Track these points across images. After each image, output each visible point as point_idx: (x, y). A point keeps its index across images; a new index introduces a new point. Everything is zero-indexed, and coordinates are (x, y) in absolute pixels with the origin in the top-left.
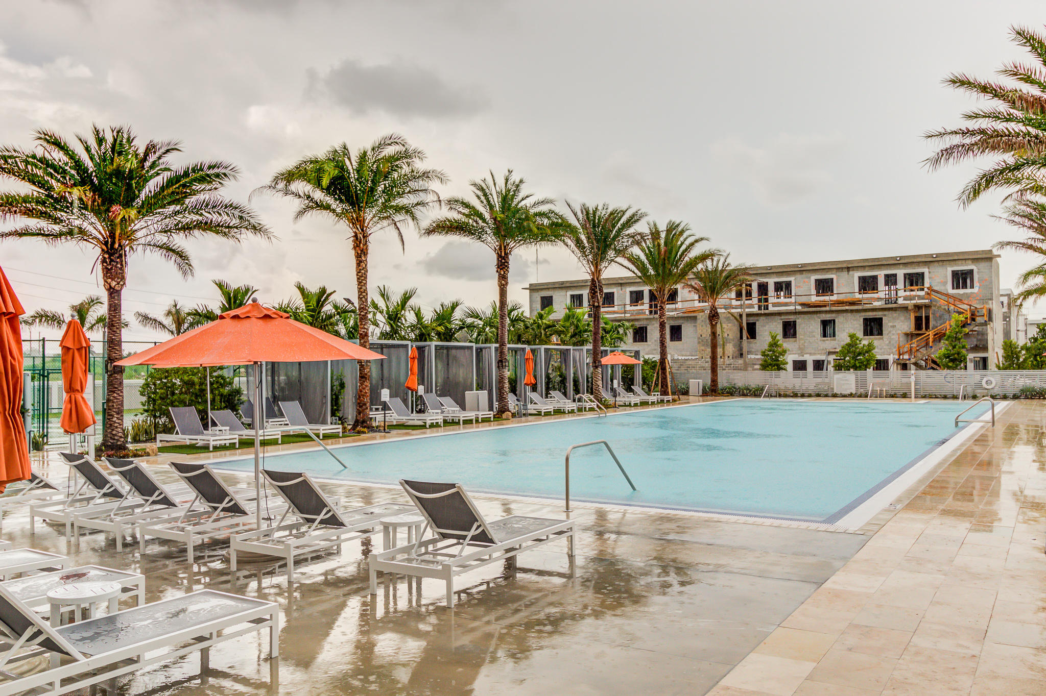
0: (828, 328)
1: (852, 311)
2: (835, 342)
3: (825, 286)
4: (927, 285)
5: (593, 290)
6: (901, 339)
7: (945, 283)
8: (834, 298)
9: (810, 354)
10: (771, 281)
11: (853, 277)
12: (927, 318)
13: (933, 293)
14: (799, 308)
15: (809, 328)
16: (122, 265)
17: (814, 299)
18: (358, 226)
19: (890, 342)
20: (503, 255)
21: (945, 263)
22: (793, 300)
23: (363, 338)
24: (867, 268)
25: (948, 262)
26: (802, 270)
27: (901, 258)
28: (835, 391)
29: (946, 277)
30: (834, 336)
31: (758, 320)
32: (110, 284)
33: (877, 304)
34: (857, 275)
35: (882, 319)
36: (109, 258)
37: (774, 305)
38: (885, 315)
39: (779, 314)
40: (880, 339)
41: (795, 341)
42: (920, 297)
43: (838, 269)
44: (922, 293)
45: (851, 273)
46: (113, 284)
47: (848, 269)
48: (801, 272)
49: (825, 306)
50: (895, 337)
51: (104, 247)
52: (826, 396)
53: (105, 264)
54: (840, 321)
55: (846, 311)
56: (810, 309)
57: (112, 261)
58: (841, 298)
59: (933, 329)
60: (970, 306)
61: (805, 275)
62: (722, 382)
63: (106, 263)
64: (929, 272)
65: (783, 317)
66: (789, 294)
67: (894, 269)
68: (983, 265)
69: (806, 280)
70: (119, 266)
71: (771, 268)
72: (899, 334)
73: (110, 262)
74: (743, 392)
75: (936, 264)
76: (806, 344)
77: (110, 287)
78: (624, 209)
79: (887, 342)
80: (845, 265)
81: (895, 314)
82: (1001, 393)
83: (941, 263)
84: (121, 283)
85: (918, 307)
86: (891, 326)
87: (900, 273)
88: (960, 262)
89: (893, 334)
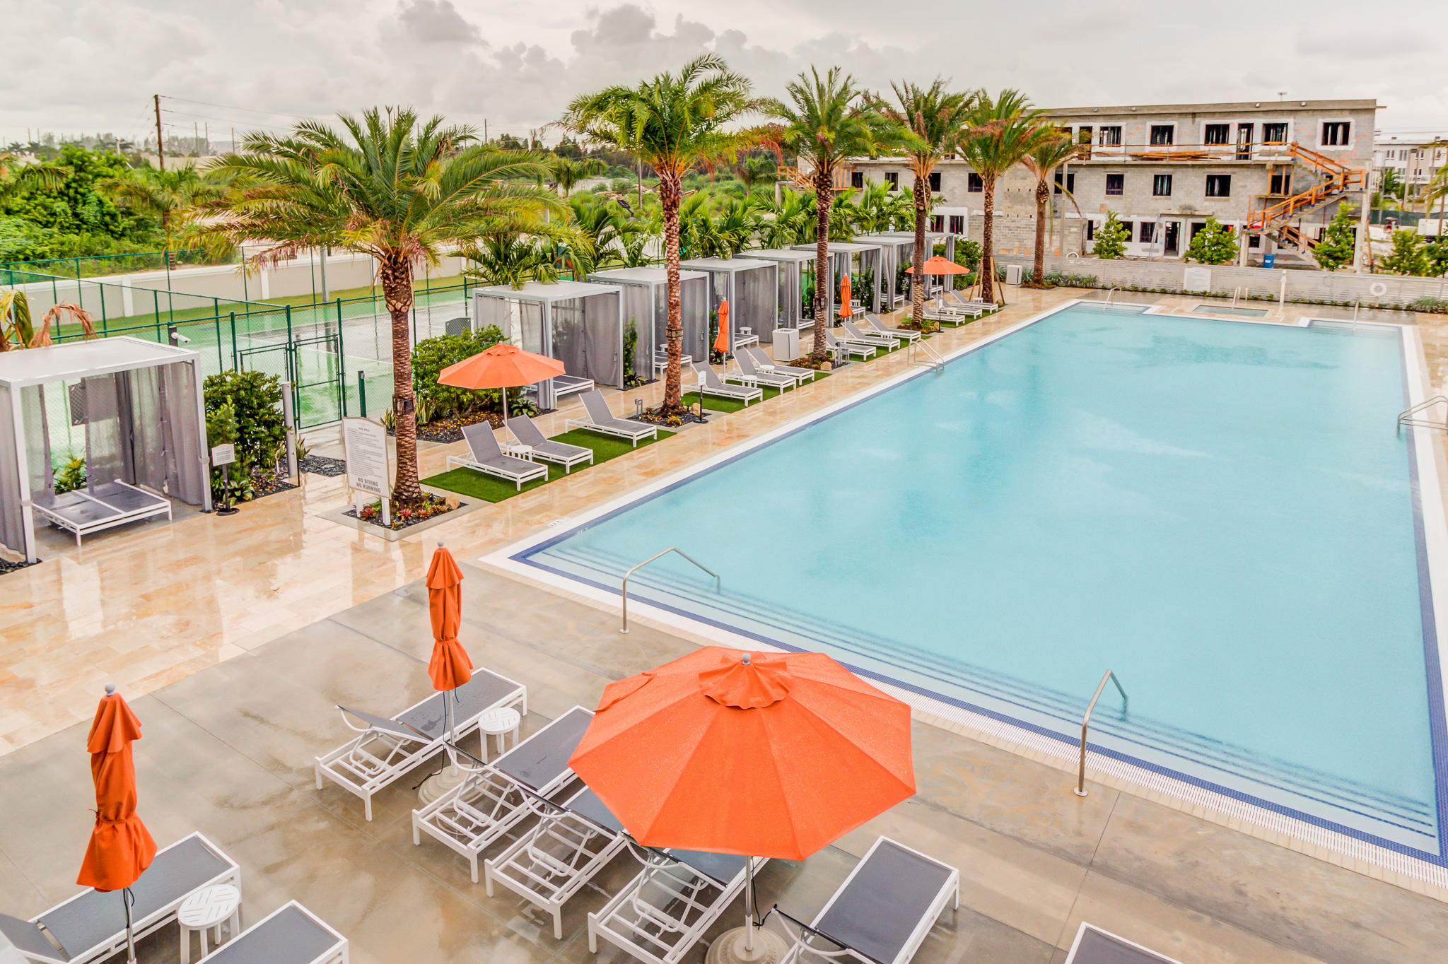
0: (1163, 186)
1: (1193, 166)
2: (1170, 202)
3: (1162, 134)
4: (1290, 140)
5: (919, 191)
6: (1252, 202)
7: (1314, 137)
8: (1173, 149)
9: (1139, 215)
10: (1096, 125)
11: (1199, 124)
12: (1288, 178)
13: (1298, 150)
14: (1129, 160)
15: (1138, 183)
16: (408, 281)
17: (1149, 150)
18: (668, 172)
19: (1237, 205)
20: (825, 172)
21: (1315, 113)
22: (1122, 149)
23: (674, 308)
24: (1217, 115)
25: (1319, 112)
26: (1134, 114)
27: (1261, 103)
28: (1185, 288)
29: (1315, 129)
30: (1169, 194)
31: (1077, 172)
32: (394, 306)
33: (1226, 159)
34: (1204, 122)
35: (1230, 176)
36: (393, 274)
37: (1098, 154)
38: (1234, 173)
39: (1104, 166)
40: (1226, 200)
41: (1121, 198)
42: (1280, 153)
43: (1181, 114)
44: (1283, 148)
45: (1197, 119)
46: (399, 305)
47: (1194, 115)
48: (1135, 116)
49: (1162, 159)
50: (1246, 200)
51: (387, 262)
52: (1174, 293)
53: (387, 282)
54: (1177, 176)
55: (1187, 166)
56: (1143, 162)
57: (396, 278)
58: (1182, 150)
59: (1294, 195)
60: (1344, 168)
61: (1139, 120)
62: (1047, 269)
63: (389, 280)
64: (1295, 124)
65: (1108, 170)
66: (1117, 142)
67: (1254, 117)
68: (1363, 118)
69: (1140, 126)
70: (405, 283)
71: (1099, 109)
72: (1250, 196)
73: (394, 279)
74: (1072, 282)
75: (1304, 114)
76: (1134, 203)
77: (396, 310)
78: (962, 93)
79: (1234, 205)
80: (1191, 110)
81: (1247, 172)
82: (1392, 303)
83: (1310, 113)
84: (408, 303)
85: (1277, 166)
86: (1242, 187)
87: (1259, 122)
88: (1335, 113)
89: (1242, 196)
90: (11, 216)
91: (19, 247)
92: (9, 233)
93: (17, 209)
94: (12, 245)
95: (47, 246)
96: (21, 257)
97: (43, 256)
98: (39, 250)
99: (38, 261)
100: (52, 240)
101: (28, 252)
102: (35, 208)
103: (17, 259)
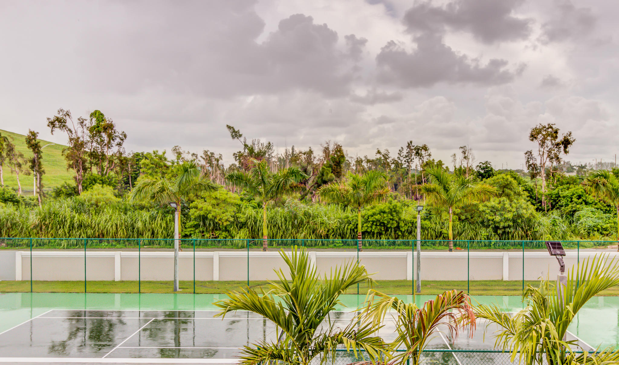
90: (588, 206)
91: (595, 224)
92: (589, 215)
93: (591, 202)
94: (591, 222)
95: (608, 224)
96: (596, 229)
97: (606, 230)
98: (605, 226)
99: (604, 232)
100: (610, 221)
101: (599, 226)
102: (600, 202)
103: (593, 230)
